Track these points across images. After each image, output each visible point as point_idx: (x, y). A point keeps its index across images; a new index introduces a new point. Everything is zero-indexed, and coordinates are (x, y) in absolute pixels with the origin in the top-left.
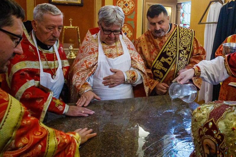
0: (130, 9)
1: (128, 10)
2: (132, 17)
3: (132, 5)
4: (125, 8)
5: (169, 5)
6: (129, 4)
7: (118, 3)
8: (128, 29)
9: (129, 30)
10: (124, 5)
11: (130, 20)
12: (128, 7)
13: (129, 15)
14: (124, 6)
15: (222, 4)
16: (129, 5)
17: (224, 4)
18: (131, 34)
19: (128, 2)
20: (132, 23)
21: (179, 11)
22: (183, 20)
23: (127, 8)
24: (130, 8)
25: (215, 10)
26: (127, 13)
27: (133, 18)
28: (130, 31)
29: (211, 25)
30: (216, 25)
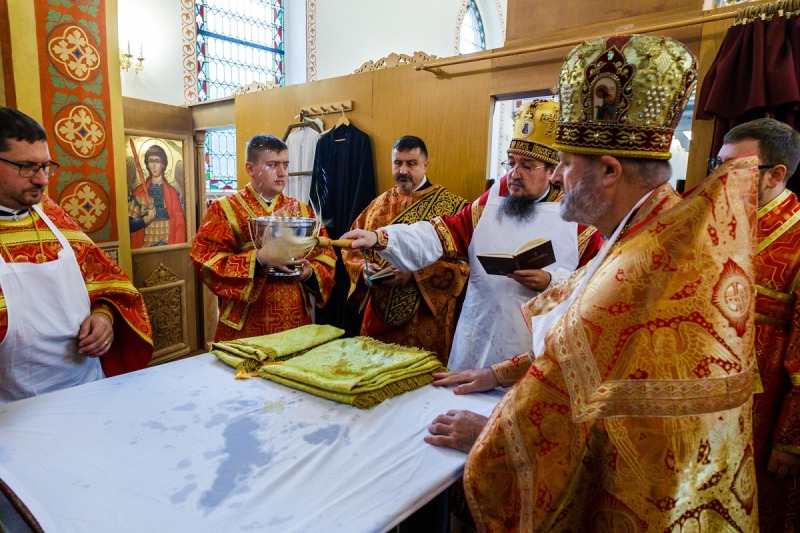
0: (93, 143)
1: (89, 145)
2: (101, 162)
3: (100, 134)
4: (80, 139)
5: (177, 136)
6: (90, 129)
7: (59, 127)
8: (92, 195)
9: (96, 197)
10: (76, 131)
11: (97, 170)
12: (89, 138)
13: (93, 158)
14: (75, 135)
15: (320, 132)
16: (90, 133)
17: (324, 133)
18: (103, 207)
19: (87, 125)
20: (102, 178)
21: (200, 150)
22: (209, 171)
23: (84, 139)
24: (95, 139)
25: (301, 146)
26: (88, 154)
27: (103, 167)
28: (98, 201)
29: (294, 180)
30: (310, 178)
